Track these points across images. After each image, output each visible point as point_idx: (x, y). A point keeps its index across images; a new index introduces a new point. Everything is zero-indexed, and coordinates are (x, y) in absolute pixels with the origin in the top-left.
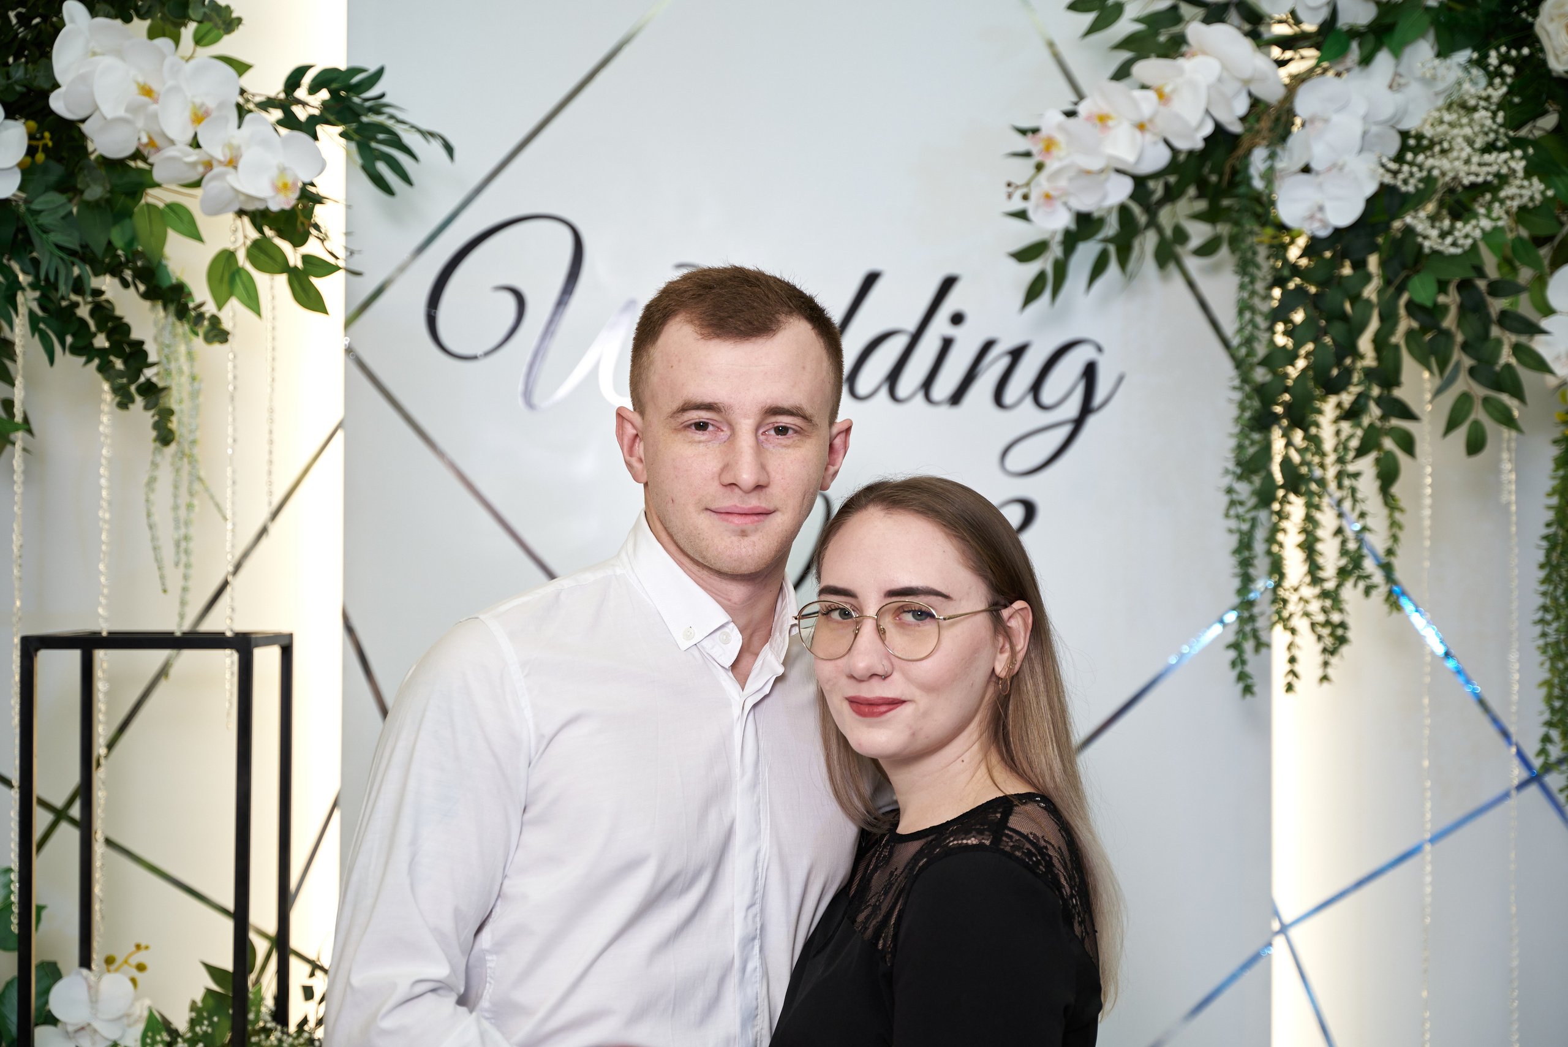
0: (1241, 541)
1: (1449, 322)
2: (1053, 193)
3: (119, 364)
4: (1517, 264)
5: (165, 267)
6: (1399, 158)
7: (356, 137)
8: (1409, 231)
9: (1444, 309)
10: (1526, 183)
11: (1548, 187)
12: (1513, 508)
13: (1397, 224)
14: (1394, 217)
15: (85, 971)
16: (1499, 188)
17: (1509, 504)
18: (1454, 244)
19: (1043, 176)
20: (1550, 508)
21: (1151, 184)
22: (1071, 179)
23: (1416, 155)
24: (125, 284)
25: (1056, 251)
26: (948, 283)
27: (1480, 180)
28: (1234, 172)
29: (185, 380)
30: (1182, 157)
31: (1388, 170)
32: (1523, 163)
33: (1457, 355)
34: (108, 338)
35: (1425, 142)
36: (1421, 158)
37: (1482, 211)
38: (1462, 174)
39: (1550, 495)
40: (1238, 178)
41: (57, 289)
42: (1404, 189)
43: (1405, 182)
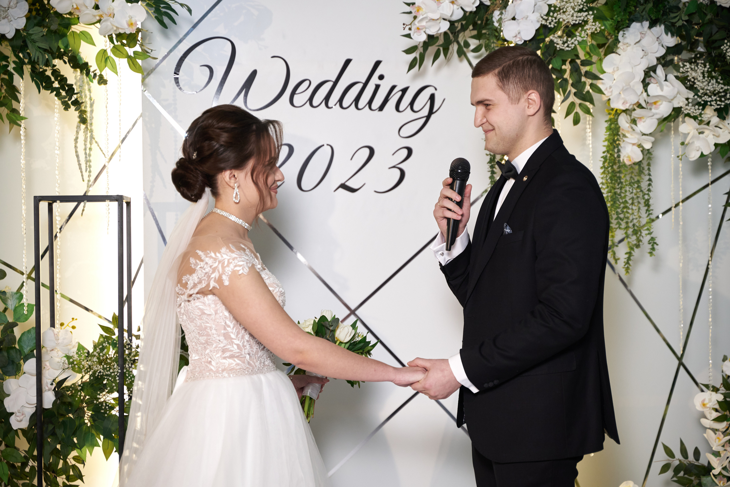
0: (491, 159)
1: (567, 76)
2: (420, 28)
3: (63, 93)
4: (592, 55)
5: (80, 56)
6: (548, 14)
7: (154, 6)
8: (552, 41)
9: (565, 70)
10: (594, 24)
11: (602, 26)
12: (591, 146)
13: (547, 39)
14: (546, 37)
15: (53, 328)
16: (584, 26)
17: (589, 144)
18: (568, 46)
19: (416, 22)
20: (604, 146)
21: (456, 24)
22: (426, 22)
23: (554, 13)
24: (65, 63)
25: (420, 50)
26: (378, 64)
27: (577, 22)
28: (487, 20)
29: (88, 99)
30: (468, 14)
31: (544, 19)
32: (592, 16)
33: (570, 88)
34: (59, 83)
35: (557, 9)
36: (555, 15)
37: (578, 34)
38: (570, 21)
39: (604, 141)
40: (488, 22)
41: (38, 65)
42: (549, 26)
43: (550, 23)
